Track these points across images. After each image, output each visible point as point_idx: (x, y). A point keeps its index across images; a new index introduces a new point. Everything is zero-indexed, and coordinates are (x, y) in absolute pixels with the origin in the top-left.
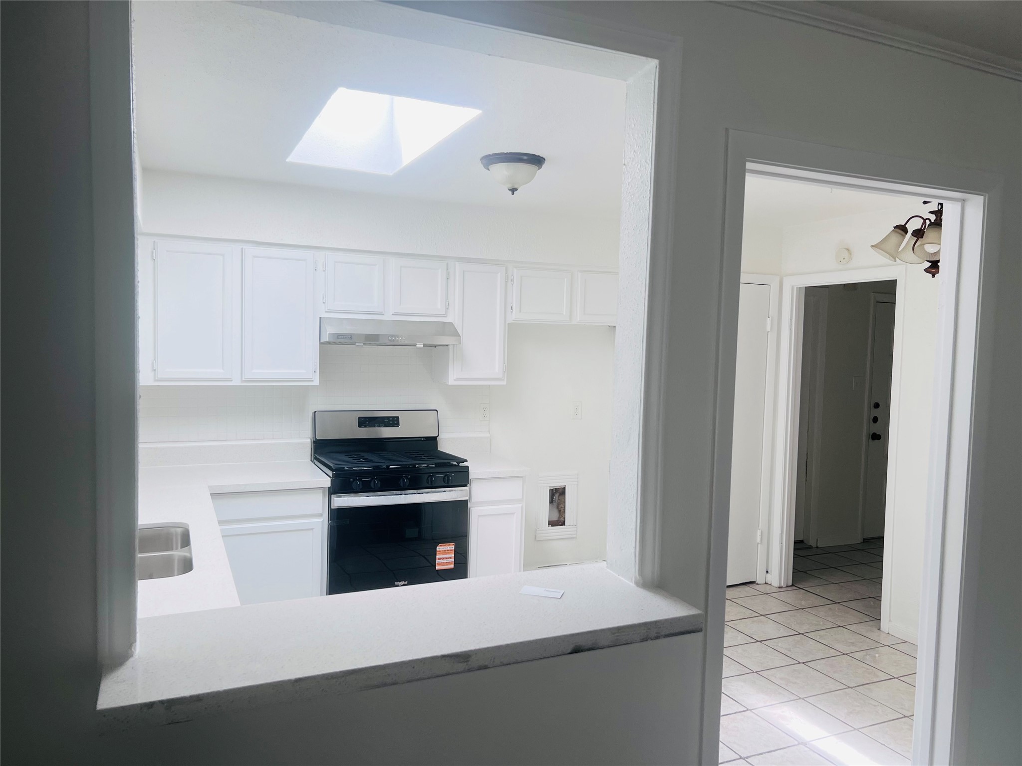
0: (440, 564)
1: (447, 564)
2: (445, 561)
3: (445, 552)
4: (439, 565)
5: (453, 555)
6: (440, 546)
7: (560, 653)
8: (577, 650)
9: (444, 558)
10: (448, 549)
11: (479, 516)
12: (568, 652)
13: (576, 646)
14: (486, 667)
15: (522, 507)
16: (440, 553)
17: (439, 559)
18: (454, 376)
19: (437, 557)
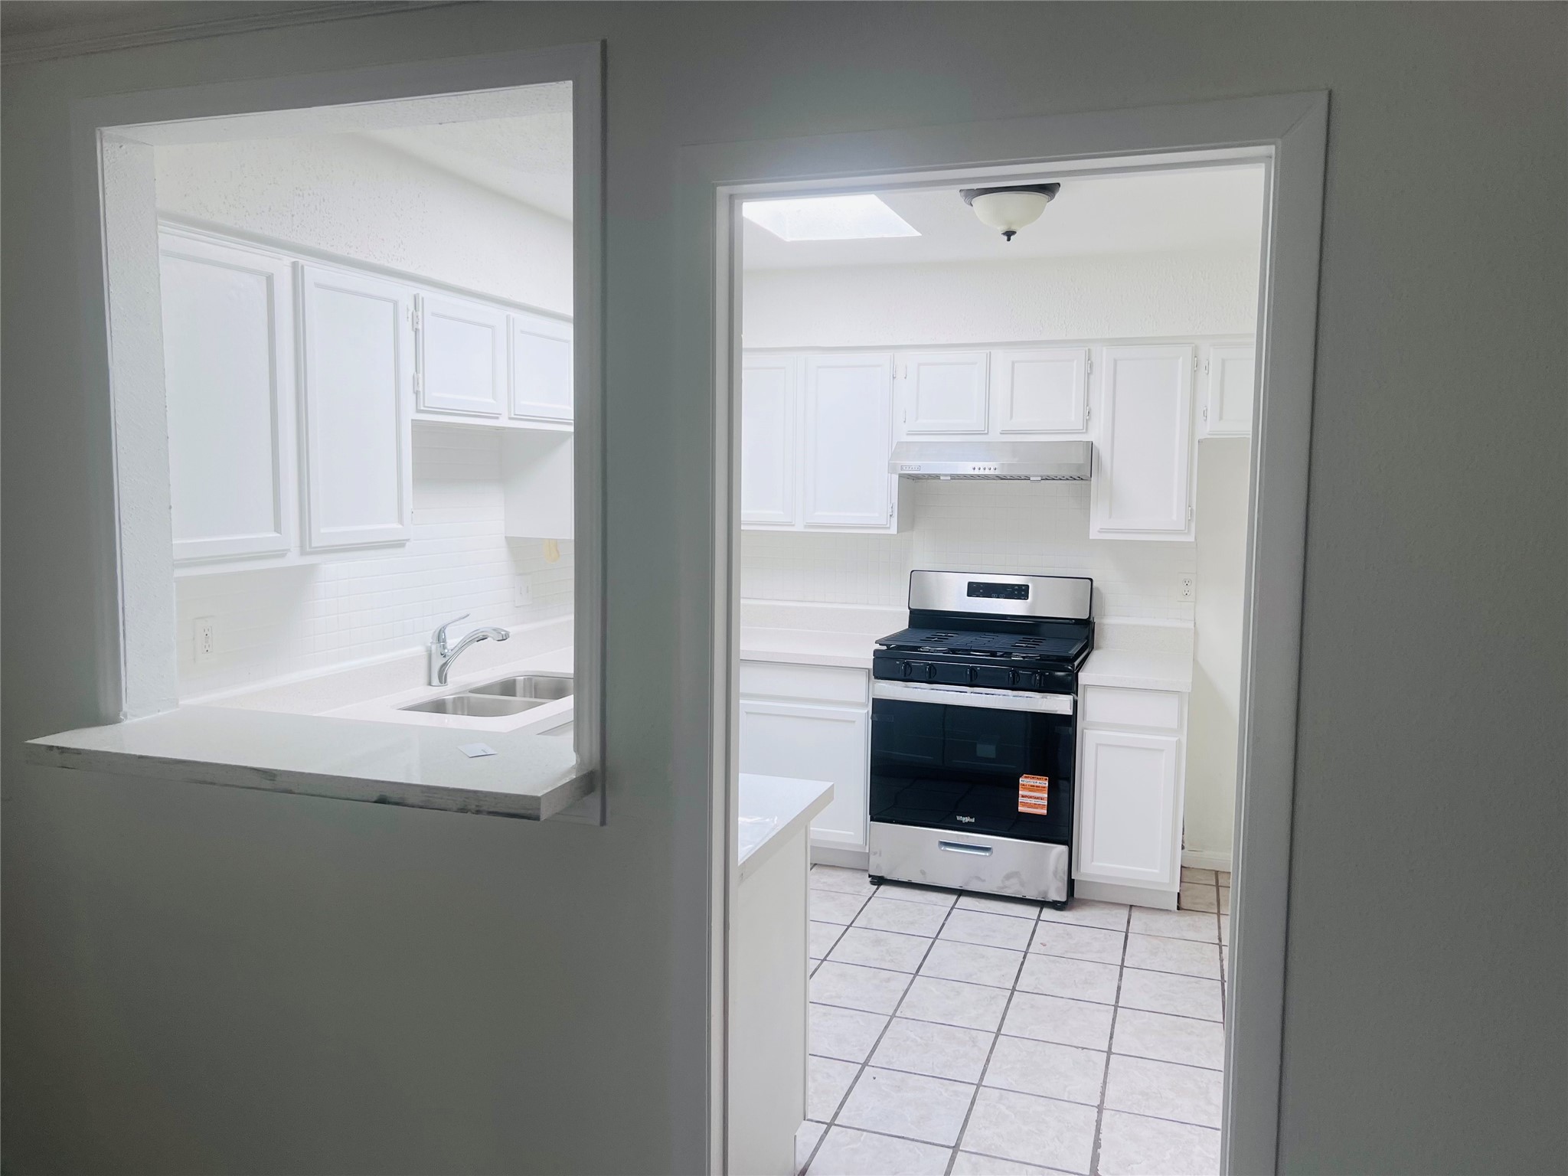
0: (1025, 804)
1: (1035, 806)
2: (1033, 801)
3: (1033, 788)
4: (1023, 806)
5: (1046, 796)
6: (1026, 777)
7: (364, 798)
8: (382, 801)
9: (1031, 797)
10: (1038, 784)
11: (1097, 745)
12: (373, 800)
13: (381, 795)
14: (291, 792)
15: (1179, 742)
16: (1025, 787)
17: (1023, 796)
18: (1100, 524)
19: (1020, 792)
